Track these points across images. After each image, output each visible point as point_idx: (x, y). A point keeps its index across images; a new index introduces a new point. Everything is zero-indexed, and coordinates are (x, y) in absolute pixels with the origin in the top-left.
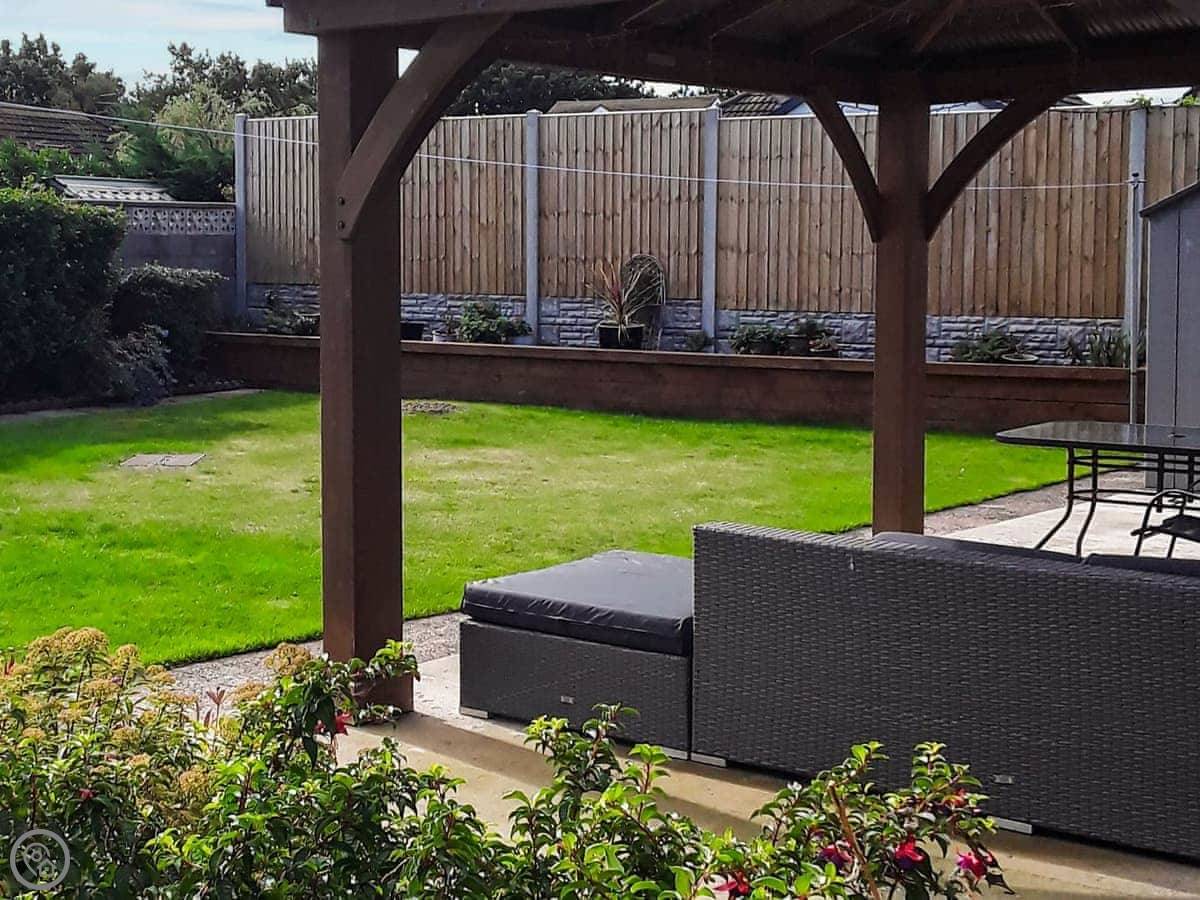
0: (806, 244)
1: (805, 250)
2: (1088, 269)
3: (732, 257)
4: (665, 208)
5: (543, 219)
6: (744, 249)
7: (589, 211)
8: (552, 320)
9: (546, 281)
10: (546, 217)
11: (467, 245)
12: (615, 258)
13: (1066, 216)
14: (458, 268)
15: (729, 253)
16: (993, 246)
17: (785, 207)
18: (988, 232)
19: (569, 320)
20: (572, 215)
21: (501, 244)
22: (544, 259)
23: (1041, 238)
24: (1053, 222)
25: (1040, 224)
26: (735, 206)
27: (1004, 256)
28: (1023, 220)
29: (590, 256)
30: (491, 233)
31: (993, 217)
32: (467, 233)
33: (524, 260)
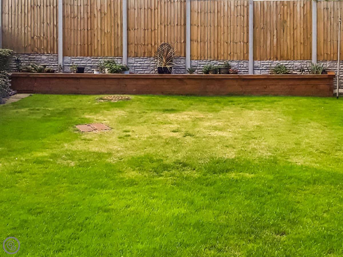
0: (219, 39)
1: (219, 41)
2: (302, 46)
3: (195, 44)
4: (172, 28)
5: (129, 31)
6: (199, 41)
7: (145, 28)
8: (132, 65)
9: (130, 51)
10: (130, 30)
11: (99, 39)
12: (155, 44)
13: (295, 31)
14: (96, 47)
15: (194, 42)
16: (275, 40)
17: (212, 28)
18: (274, 35)
19: (138, 65)
20: (139, 30)
21: (113, 39)
22: (129, 45)
23: (289, 37)
24: (292, 33)
25: (289, 34)
26: (196, 27)
27: (279, 43)
28: (284, 32)
29: (146, 43)
30: (109, 35)
31: (275, 31)
32: (99, 36)
33: (122, 45)
